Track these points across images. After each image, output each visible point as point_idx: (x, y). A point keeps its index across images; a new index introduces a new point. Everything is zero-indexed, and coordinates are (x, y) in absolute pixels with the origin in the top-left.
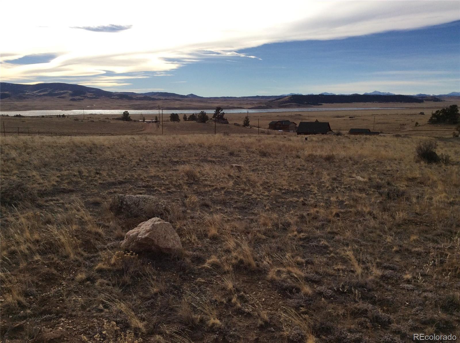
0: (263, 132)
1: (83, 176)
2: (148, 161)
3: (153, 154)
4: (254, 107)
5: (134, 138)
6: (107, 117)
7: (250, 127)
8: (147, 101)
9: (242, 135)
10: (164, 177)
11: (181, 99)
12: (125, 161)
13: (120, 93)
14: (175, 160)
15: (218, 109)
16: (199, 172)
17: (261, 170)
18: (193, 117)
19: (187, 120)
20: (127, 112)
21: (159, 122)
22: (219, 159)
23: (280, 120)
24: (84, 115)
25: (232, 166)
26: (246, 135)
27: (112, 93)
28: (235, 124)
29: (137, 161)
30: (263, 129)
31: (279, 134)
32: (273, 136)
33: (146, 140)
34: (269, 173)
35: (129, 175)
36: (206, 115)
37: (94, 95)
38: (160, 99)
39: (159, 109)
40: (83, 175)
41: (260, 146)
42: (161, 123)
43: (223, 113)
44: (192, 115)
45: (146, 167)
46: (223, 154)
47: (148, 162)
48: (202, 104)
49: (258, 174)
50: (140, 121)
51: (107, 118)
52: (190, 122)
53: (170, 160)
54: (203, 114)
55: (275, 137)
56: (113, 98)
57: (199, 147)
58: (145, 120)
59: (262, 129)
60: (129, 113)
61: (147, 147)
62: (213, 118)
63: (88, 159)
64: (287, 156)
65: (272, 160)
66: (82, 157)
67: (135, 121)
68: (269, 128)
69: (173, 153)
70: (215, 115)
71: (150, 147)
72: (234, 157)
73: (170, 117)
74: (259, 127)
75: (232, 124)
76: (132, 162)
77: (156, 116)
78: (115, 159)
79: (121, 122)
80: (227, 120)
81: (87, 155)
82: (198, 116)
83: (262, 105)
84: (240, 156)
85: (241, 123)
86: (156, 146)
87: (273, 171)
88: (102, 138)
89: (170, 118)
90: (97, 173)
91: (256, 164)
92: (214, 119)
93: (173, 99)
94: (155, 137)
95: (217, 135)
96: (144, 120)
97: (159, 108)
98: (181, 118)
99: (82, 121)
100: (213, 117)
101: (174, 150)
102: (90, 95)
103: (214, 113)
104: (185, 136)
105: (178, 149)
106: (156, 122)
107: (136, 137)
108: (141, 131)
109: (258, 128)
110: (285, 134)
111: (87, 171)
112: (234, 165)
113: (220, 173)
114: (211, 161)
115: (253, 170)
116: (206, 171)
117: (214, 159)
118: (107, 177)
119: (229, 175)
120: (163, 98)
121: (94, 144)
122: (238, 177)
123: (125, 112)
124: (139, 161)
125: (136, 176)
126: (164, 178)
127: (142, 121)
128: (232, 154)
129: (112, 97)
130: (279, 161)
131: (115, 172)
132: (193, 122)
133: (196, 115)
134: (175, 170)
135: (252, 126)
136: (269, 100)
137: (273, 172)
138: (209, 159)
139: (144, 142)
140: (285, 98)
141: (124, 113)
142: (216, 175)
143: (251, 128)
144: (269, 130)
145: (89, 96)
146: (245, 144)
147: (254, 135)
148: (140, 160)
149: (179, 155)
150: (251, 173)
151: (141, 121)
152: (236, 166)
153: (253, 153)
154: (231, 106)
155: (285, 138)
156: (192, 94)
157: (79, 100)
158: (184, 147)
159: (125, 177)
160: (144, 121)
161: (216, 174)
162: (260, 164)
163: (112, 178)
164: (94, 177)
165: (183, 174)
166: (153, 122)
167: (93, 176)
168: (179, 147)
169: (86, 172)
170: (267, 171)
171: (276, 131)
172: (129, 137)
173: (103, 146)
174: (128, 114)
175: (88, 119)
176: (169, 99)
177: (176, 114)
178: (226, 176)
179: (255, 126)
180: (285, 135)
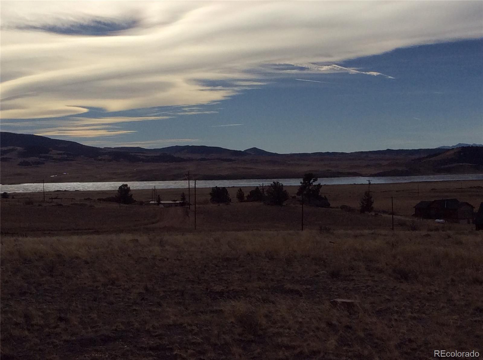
0: (402, 224)
1: (32, 325)
2: (164, 292)
3: (175, 274)
4: (381, 171)
5: (137, 241)
6: (88, 195)
7: (374, 214)
8: (166, 164)
9: (358, 232)
10: (194, 327)
11: (233, 158)
12: (116, 292)
13: (115, 148)
14: (218, 288)
15: (308, 177)
16: (266, 316)
17: (397, 312)
18: (256, 194)
19: (244, 201)
20: (127, 185)
21: (189, 204)
22: (308, 287)
23: (437, 199)
24: (44, 194)
25: (335, 304)
26: (366, 232)
27: (99, 149)
28: (343, 207)
29: (142, 291)
30: (403, 218)
31: (437, 229)
32: (424, 233)
33: (162, 244)
34: (414, 318)
35: (123, 323)
36: (284, 189)
37: (64, 154)
38: (190, 160)
39: (189, 179)
40: (33, 322)
41: (394, 257)
42: (192, 207)
43: (319, 186)
44: (254, 189)
45: (159, 305)
46: (318, 276)
47: (162, 294)
48: (276, 168)
49: (390, 320)
50: (151, 202)
51: (89, 199)
52: (249, 204)
53: (207, 289)
54: (277, 188)
55: (428, 235)
56: (100, 160)
57: (267, 260)
58: (162, 202)
59: (399, 217)
60: (131, 189)
61: (162, 260)
62: (297, 197)
63: (46, 287)
64: (453, 280)
65: (421, 289)
66: (34, 283)
67: (141, 203)
68: (415, 215)
69: (214, 273)
70: (302, 189)
71: (168, 259)
72: (339, 283)
73: (211, 194)
74: (393, 214)
75: (337, 208)
76: (130, 293)
77: (183, 194)
78: (97, 287)
79: (115, 205)
80: (326, 198)
81: (44, 279)
82: (267, 191)
83: (400, 169)
84: (353, 280)
85: (357, 205)
86: (179, 258)
87: (424, 313)
88: (75, 239)
89: (209, 197)
90: (61, 319)
91: (387, 297)
92: (300, 197)
93: (217, 159)
94: (179, 238)
95: (305, 233)
96: (159, 200)
97: (188, 177)
98: (233, 195)
99: (40, 205)
100: (298, 194)
101: (217, 266)
102: (59, 154)
103: (301, 185)
104: (240, 234)
105: (225, 264)
106: (182, 205)
107: (143, 239)
108: (153, 223)
109: (391, 216)
110: (450, 229)
111: (41, 314)
112: (339, 300)
113: (310, 319)
114: (291, 291)
115: (379, 313)
116: (279, 314)
117: (297, 287)
118: (80, 326)
119: (329, 324)
120: (198, 156)
121: (59, 256)
122: (348, 327)
123: (123, 185)
124: (144, 292)
125: (136, 325)
126: (193, 330)
127: (154, 204)
128: (335, 275)
129: (100, 158)
130: (436, 291)
131: (95, 315)
132: (256, 204)
133: (263, 190)
134: (216, 311)
135: (379, 212)
136: (414, 157)
137: (424, 315)
138: (289, 286)
139: (157, 249)
140: (448, 153)
141: (120, 187)
142: (301, 323)
143: (376, 214)
144: (416, 219)
145: (55, 157)
146: (362, 251)
147: (383, 232)
148: (146, 289)
149: (225, 278)
150: (374, 320)
151: (153, 202)
152: (343, 302)
153: (380, 271)
154: (334, 170)
155: (449, 237)
156: (254, 149)
157: (37, 163)
158: (237, 259)
159: (114, 328)
160: (159, 203)
161: (300, 320)
162: (396, 298)
163: (90, 330)
164: (55, 328)
165: (233, 320)
166: (176, 205)
167: (53, 325)
168: (227, 260)
169: (39, 316)
170: (410, 314)
171: (430, 221)
172: (128, 237)
173: (77, 258)
174: (128, 190)
175: (50, 200)
176: (209, 159)
177: (224, 188)
178: (323, 325)
179: (384, 212)
180: (449, 232)
